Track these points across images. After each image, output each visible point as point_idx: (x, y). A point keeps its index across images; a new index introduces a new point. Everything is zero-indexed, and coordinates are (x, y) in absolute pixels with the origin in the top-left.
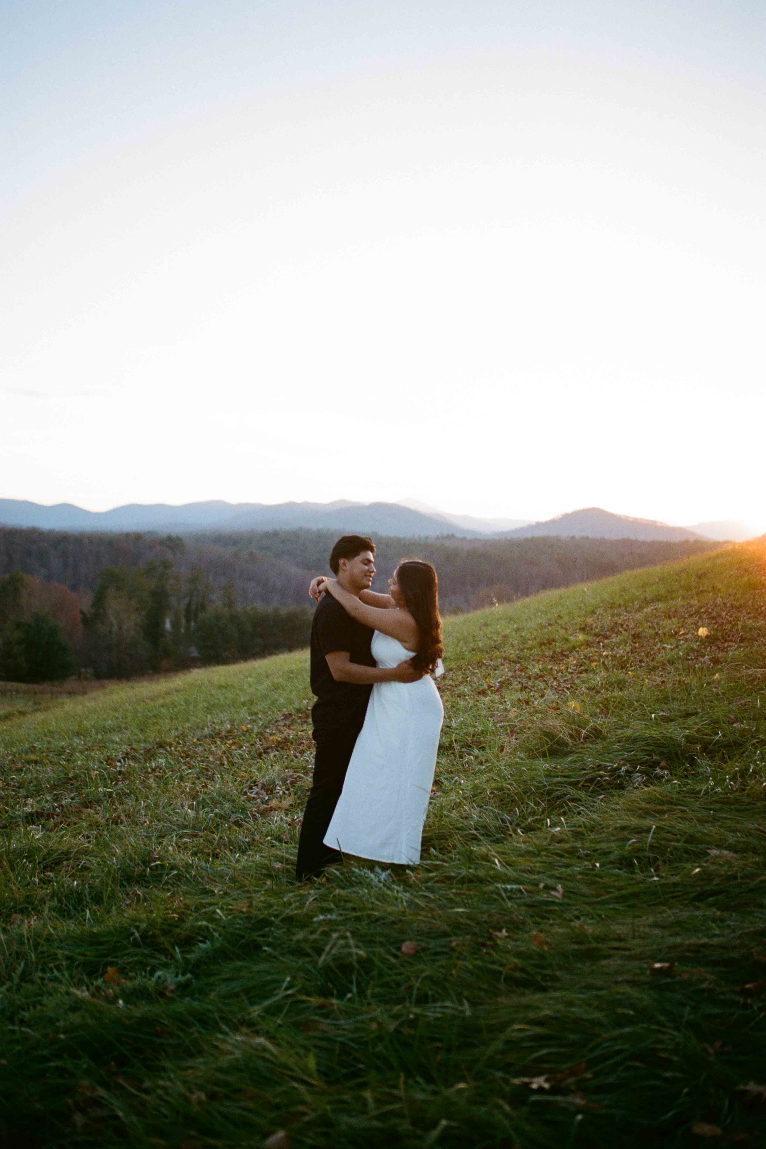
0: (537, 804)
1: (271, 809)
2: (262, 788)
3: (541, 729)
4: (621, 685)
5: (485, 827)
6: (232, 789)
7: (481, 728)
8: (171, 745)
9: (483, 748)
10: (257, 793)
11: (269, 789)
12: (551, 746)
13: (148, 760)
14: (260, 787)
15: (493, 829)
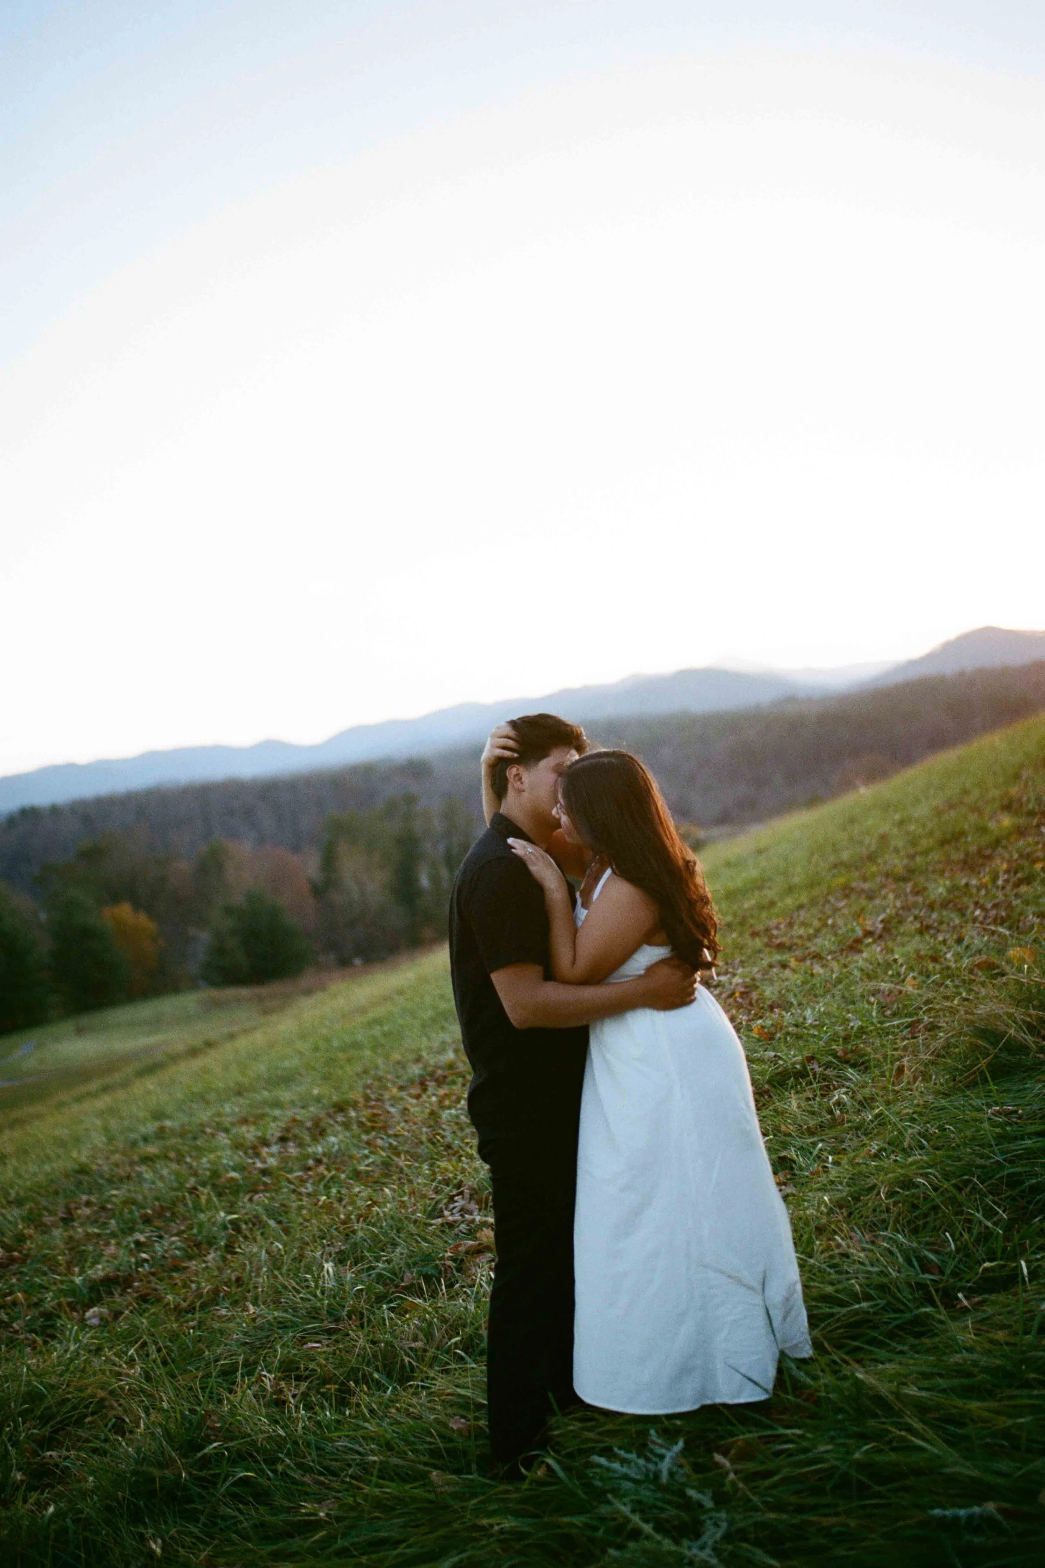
1: (481, 1249)
2: (471, 1197)
3: (971, 1023)
5: (883, 1288)
7: (856, 1024)
8: (355, 1105)
10: (463, 1211)
11: (483, 1198)
12: (996, 1057)
13: (315, 1139)
14: (467, 1196)
15: (906, 1295)
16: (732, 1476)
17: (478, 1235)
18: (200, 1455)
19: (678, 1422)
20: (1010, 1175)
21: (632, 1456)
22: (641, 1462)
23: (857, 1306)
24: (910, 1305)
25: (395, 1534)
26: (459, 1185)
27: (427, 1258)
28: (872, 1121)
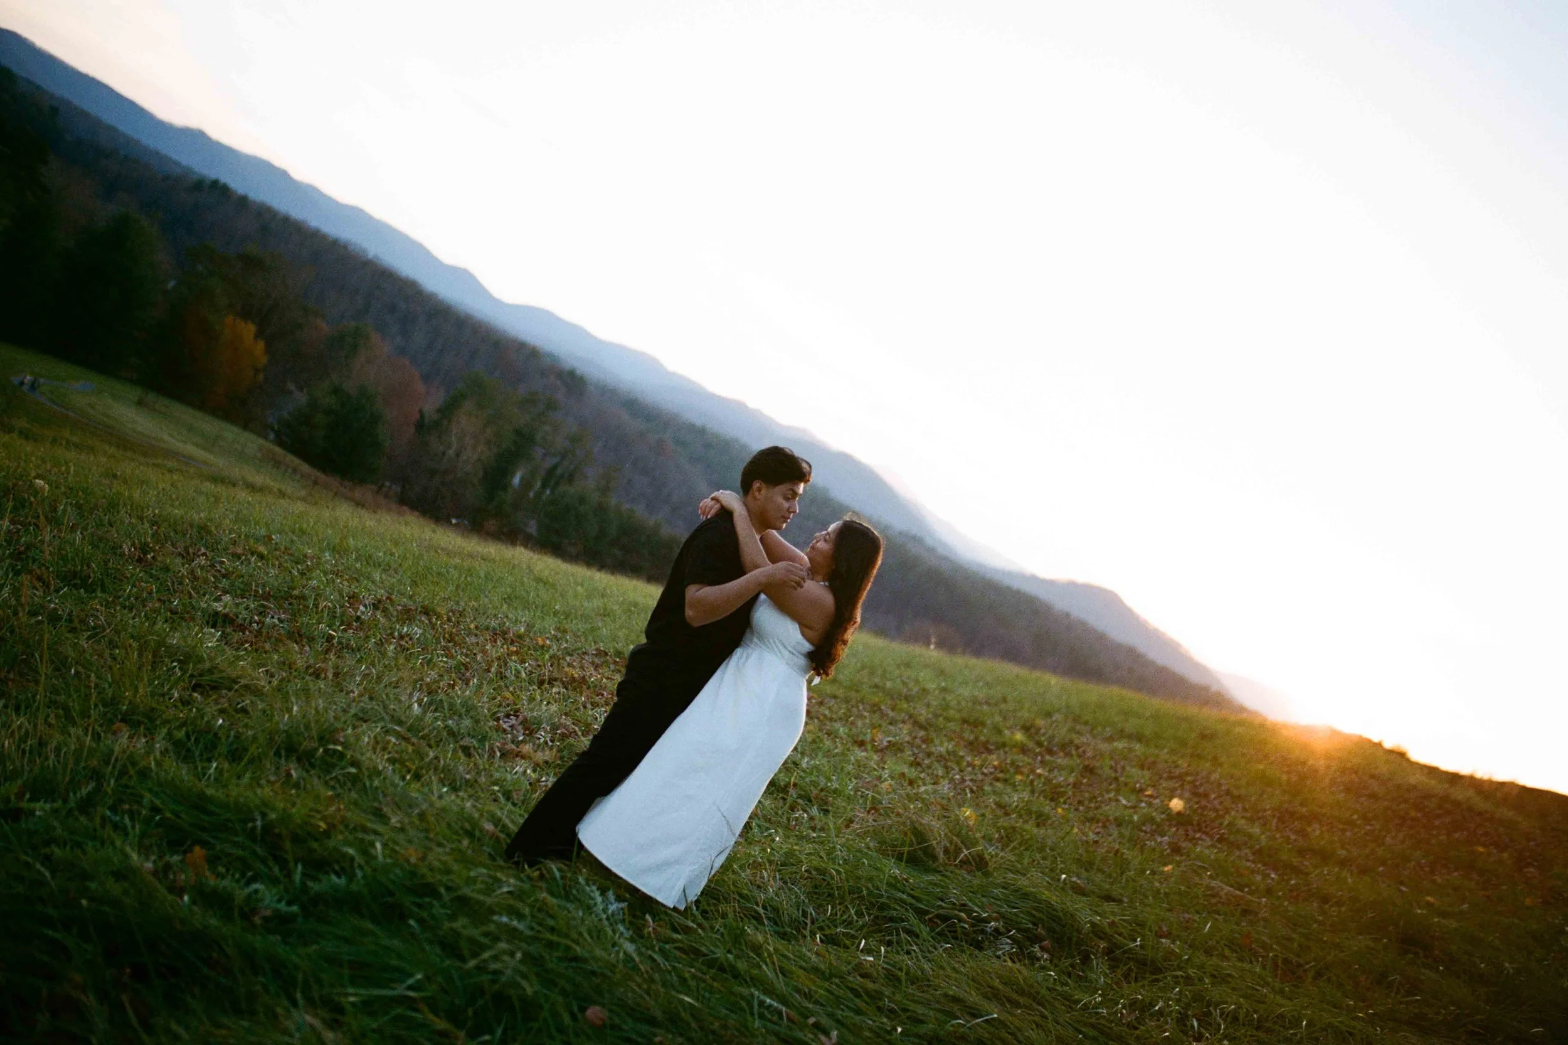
0: (860, 914)
1: (519, 755)
2: (521, 723)
4: (1041, 820)
5: (776, 910)
6: (484, 706)
7: (835, 785)
9: (826, 812)
10: (512, 727)
11: (530, 728)
12: (915, 850)
13: (401, 621)
14: (519, 720)
15: (786, 919)
16: (651, 929)
17: (520, 746)
21: (597, 893)
22: (600, 898)
26: (517, 710)
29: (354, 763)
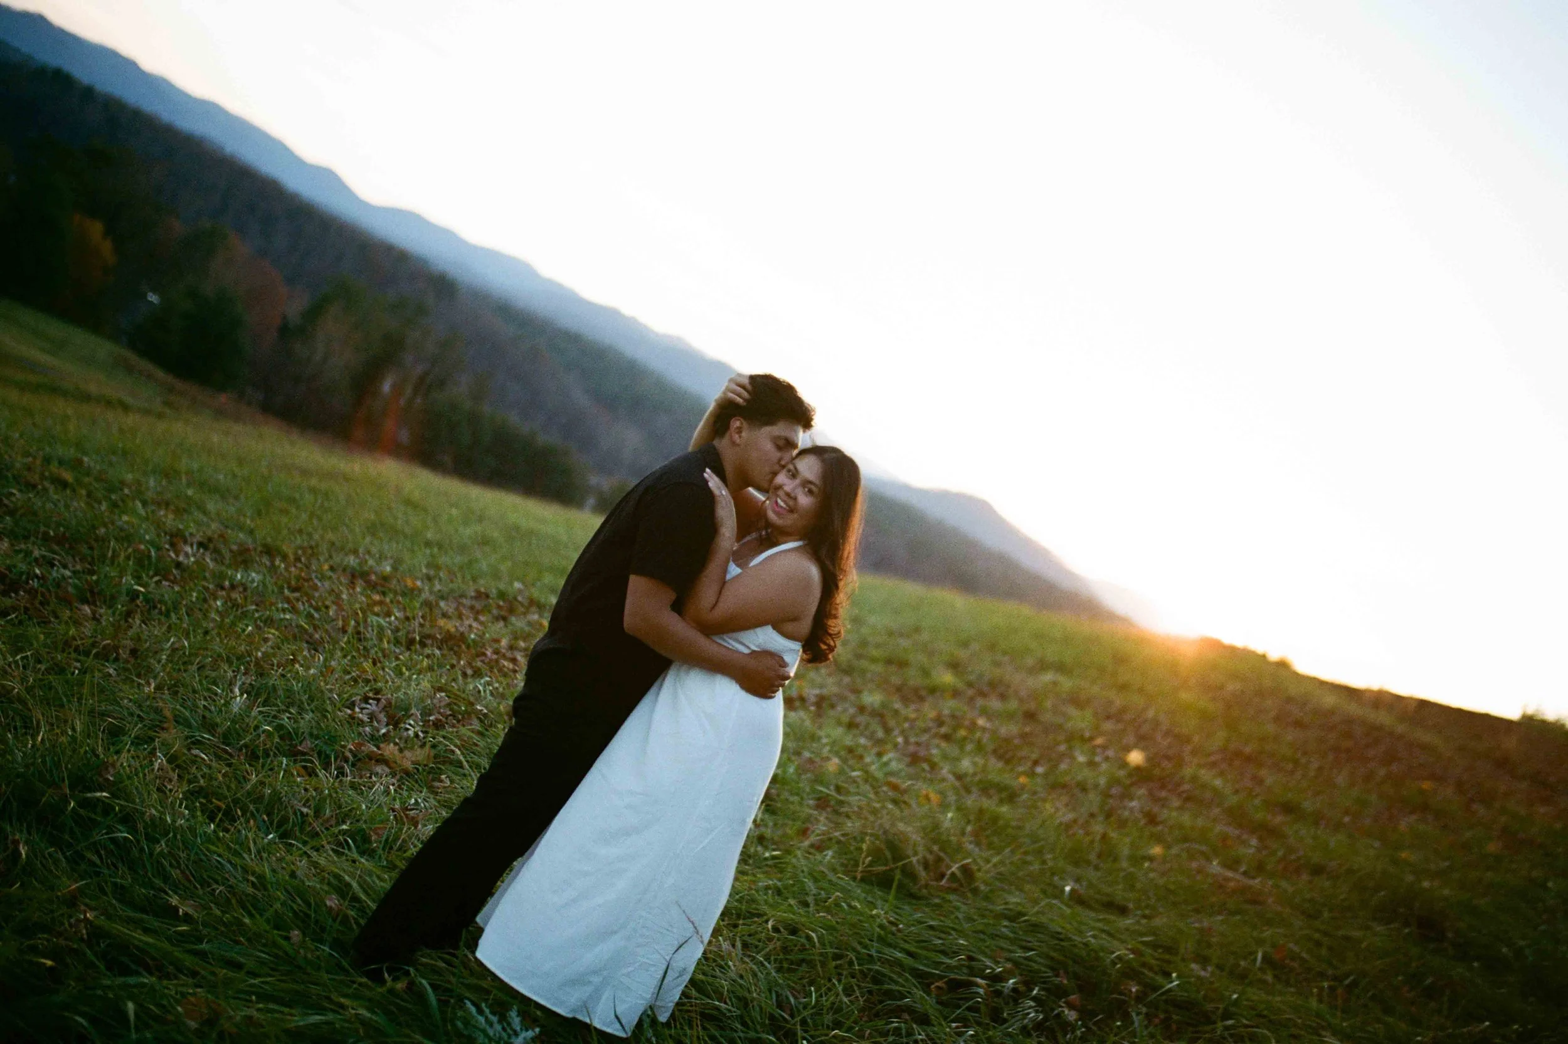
0: (848, 991)
1: (382, 760)
2: (384, 709)
3: (885, 832)
5: (744, 1003)
6: (331, 688)
8: (284, 557)
10: (371, 715)
11: (396, 716)
12: (892, 869)
13: (235, 566)
14: (381, 705)
15: (758, 1016)
17: (382, 745)
18: (89, 795)
19: (539, 1013)
20: (877, 972)
21: (495, 1019)
22: (498, 1027)
23: (717, 1003)
24: (758, 1027)
25: (250, 964)
26: (377, 692)
27: (332, 740)
28: (766, 859)
29: (127, 819)
